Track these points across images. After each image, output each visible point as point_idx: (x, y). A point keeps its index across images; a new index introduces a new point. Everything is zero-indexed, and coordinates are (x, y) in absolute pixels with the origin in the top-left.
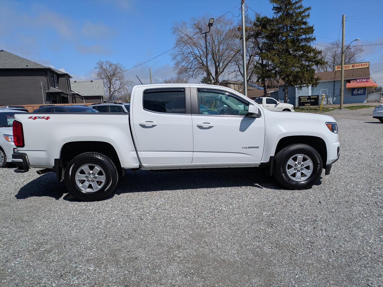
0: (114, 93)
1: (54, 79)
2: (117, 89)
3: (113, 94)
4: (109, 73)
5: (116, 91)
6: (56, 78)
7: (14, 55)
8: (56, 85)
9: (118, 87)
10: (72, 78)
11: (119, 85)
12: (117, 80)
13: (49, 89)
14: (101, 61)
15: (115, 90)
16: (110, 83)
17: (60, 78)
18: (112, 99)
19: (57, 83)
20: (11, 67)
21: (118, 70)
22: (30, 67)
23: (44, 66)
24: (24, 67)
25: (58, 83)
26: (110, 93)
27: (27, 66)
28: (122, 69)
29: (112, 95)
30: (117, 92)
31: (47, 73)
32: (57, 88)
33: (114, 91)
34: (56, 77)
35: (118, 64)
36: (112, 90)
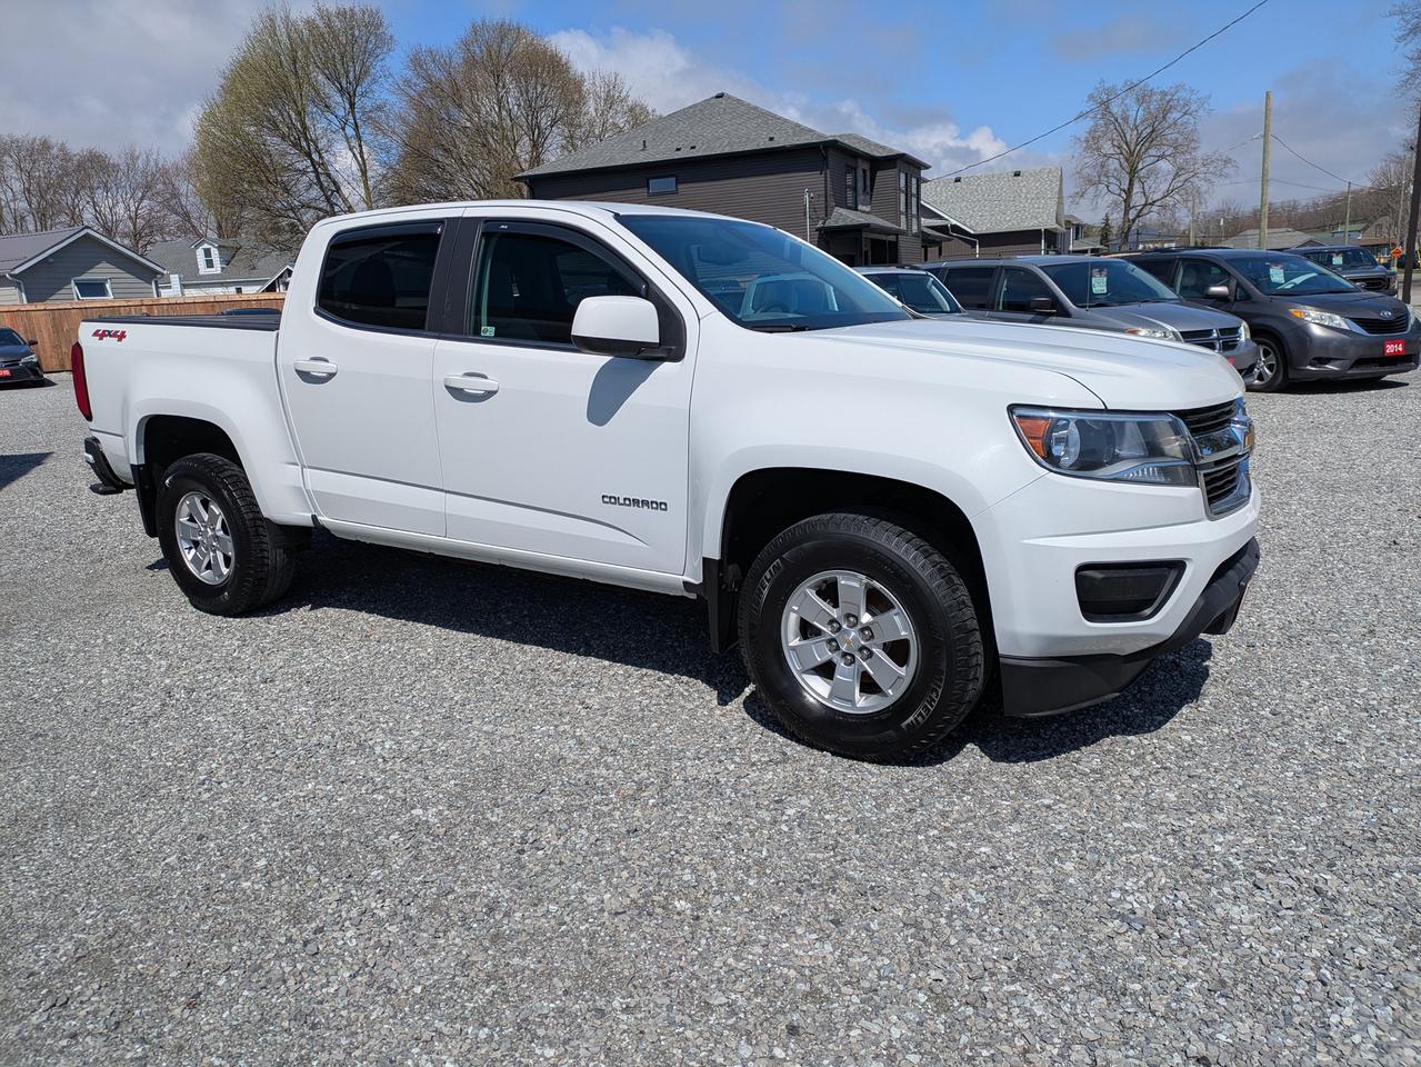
0: (1145, 211)
1: (856, 180)
2: (1156, 197)
3: (1138, 216)
4: (1132, 130)
5: (1152, 204)
6: (868, 173)
7: (749, 104)
8: (861, 197)
9: (1164, 187)
10: (927, 167)
11: (1170, 177)
12: (1161, 157)
13: (827, 215)
14: (1107, 86)
15: (1150, 201)
16: (1133, 172)
17: (878, 173)
18: (1132, 238)
19: (868, 189)
20: (727, 150)
21: (1175, 115)
22: (782, 141)
23: (820, 135)
24: (762, 143)
25: (872, 190)
26: (1126, 213)
27: (771, 139)
28: (1194, 107)
29: (1134, 221)
30: (1155, 208)
31: (826, 159)
32: (867, 209)
33: (1145, 205)
34: (864, 171)
35: (1179, 88)
36: (1138, 199)
